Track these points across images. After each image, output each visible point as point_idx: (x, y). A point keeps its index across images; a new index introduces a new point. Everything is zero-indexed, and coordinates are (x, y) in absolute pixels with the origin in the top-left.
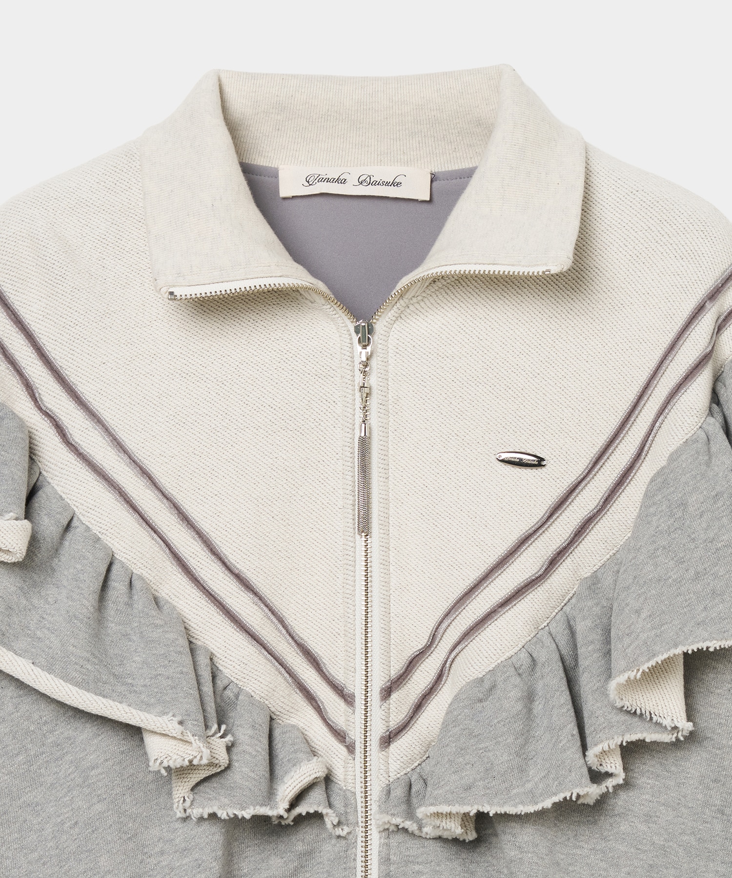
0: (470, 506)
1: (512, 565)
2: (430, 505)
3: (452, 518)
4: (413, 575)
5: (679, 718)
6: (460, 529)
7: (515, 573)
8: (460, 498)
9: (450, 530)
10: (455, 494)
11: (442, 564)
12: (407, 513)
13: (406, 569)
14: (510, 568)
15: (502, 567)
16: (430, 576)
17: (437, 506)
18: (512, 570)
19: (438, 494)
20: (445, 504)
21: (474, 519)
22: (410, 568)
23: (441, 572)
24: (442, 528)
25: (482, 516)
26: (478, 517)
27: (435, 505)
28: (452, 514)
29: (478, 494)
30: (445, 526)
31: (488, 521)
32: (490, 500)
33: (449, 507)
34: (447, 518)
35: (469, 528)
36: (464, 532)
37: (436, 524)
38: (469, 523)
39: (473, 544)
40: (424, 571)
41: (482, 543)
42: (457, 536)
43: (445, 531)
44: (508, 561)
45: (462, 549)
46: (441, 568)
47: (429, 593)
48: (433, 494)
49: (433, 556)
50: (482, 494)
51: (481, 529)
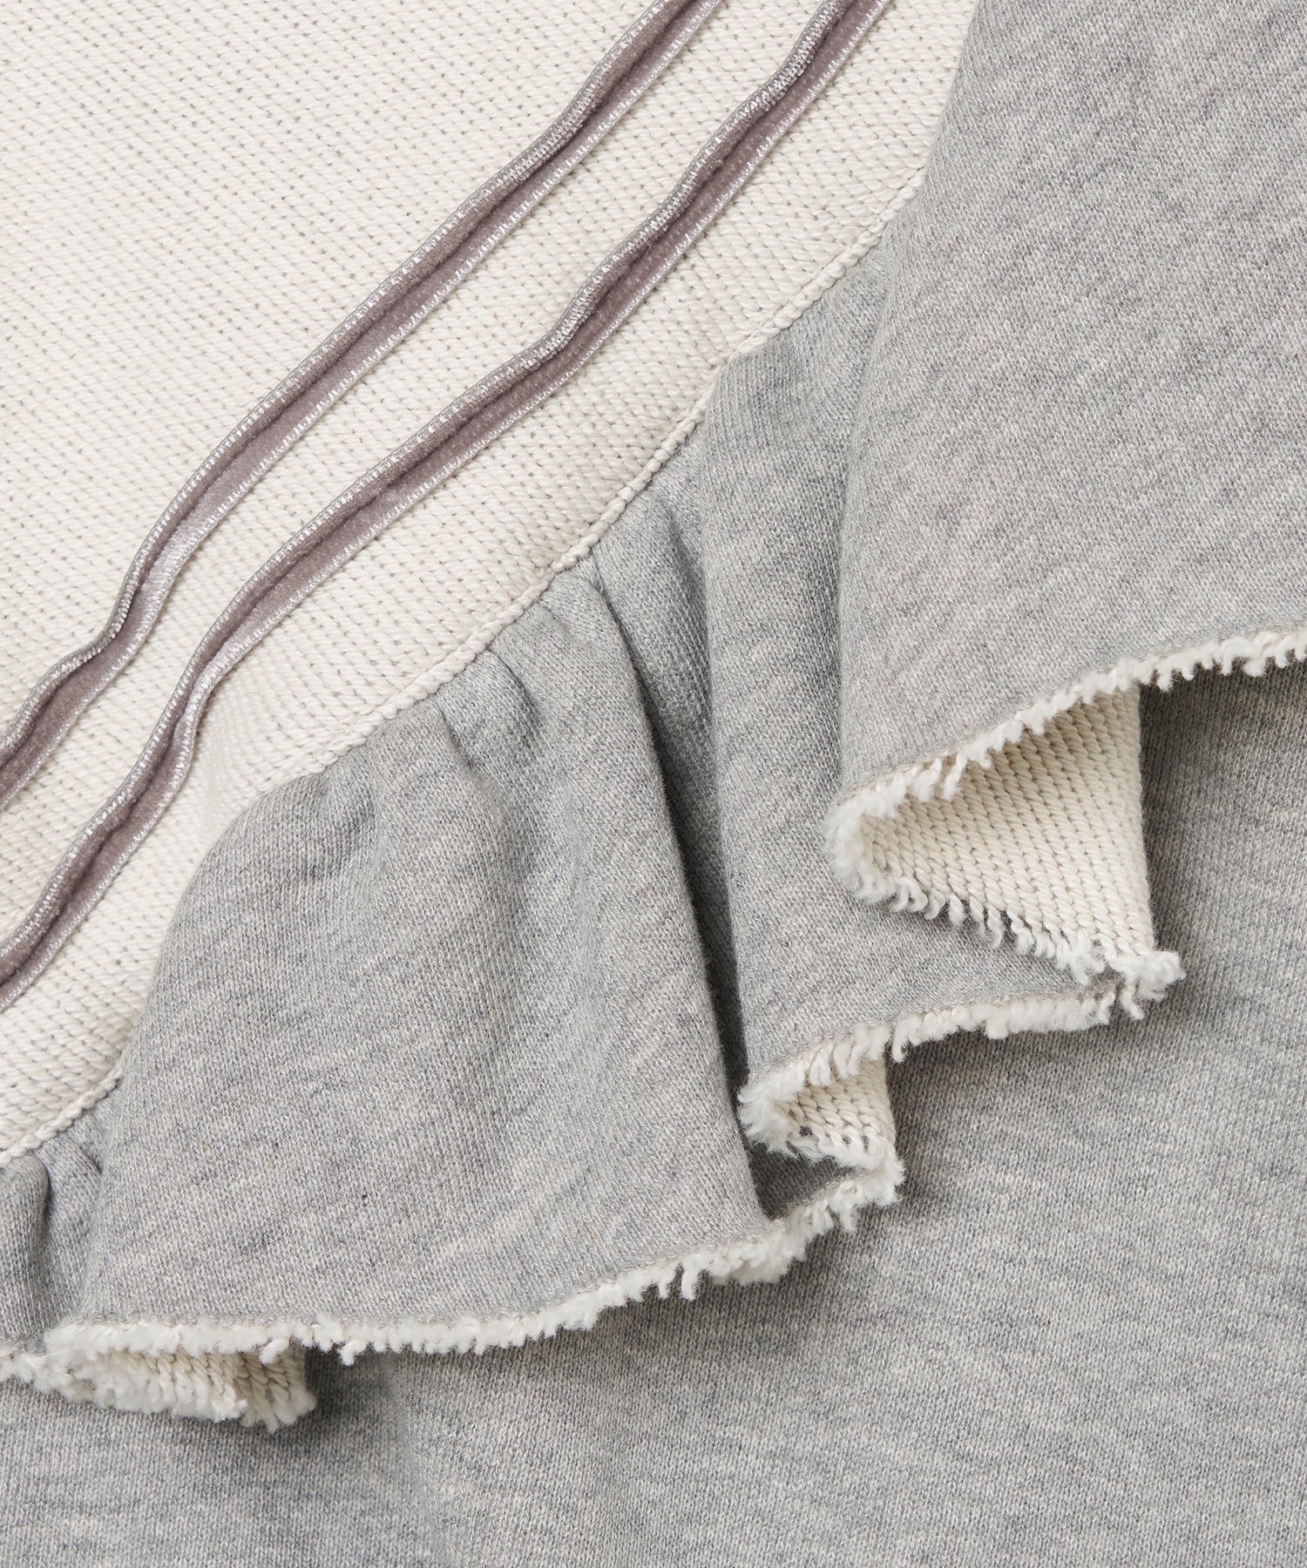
0: (275, 74)
1: (444, 312)
2: (114, 71)
3: (203, 123)
4: (54, 351)
5: (1125, 934)
6: (234, 166)
7: (456, 345)
8: (236, 41)
9: (193, 171)
10: (214, 24)
11: (165, 310)
12: (25, 103)
13: (25, 327)
14: (434, 322)
15: (402, 322)
16: (120, 357)
17: (141, 75)
18: (444, 333)
19: (148, 26)
20: (176, 67)
21: (289, 124)
22: (42, 323)
23: (161, 340)
24: (163, 165)
25: (321, 112)
26: (306, 117)
27: (133, 69)
28: (201, 105)
29: (305, 25)
30: (176, 156)
31: (347, 133)
32: (354, 47)
33: (190, 80)
34: (184, 125)
35: (270, 160)
36: (252, 180)
37: (140, 145)
38: (271, 143)
39: (284, 227)
40: (97, 335)
41: (321, 223)
42: (224, 194)
43: (175, 174)
44: (427, 298)
45: (244, 250)
46: (161, 323)
47: (116, 423)
48: (126, 27)
49: (130, 277)
50: (324, 22)
51: (319, 165)
